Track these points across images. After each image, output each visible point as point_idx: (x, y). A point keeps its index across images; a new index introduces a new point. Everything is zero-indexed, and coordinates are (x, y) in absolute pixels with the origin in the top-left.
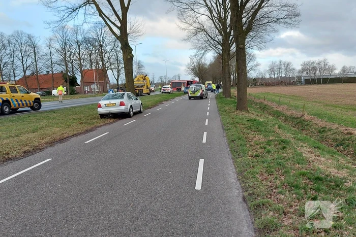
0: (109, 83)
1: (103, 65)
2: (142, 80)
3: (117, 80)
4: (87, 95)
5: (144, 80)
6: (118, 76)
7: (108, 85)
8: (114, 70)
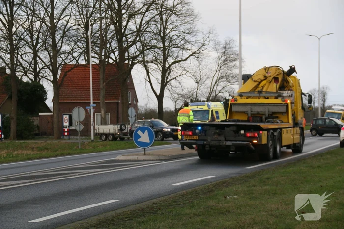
0: (136, 107)
1: (123, 50)
2: (274, 87)
3: (160, 98)
4: (65, 141)
5: (282, 88)
6: (164, 85)
7: (131, 112)
8: (152, 66)
